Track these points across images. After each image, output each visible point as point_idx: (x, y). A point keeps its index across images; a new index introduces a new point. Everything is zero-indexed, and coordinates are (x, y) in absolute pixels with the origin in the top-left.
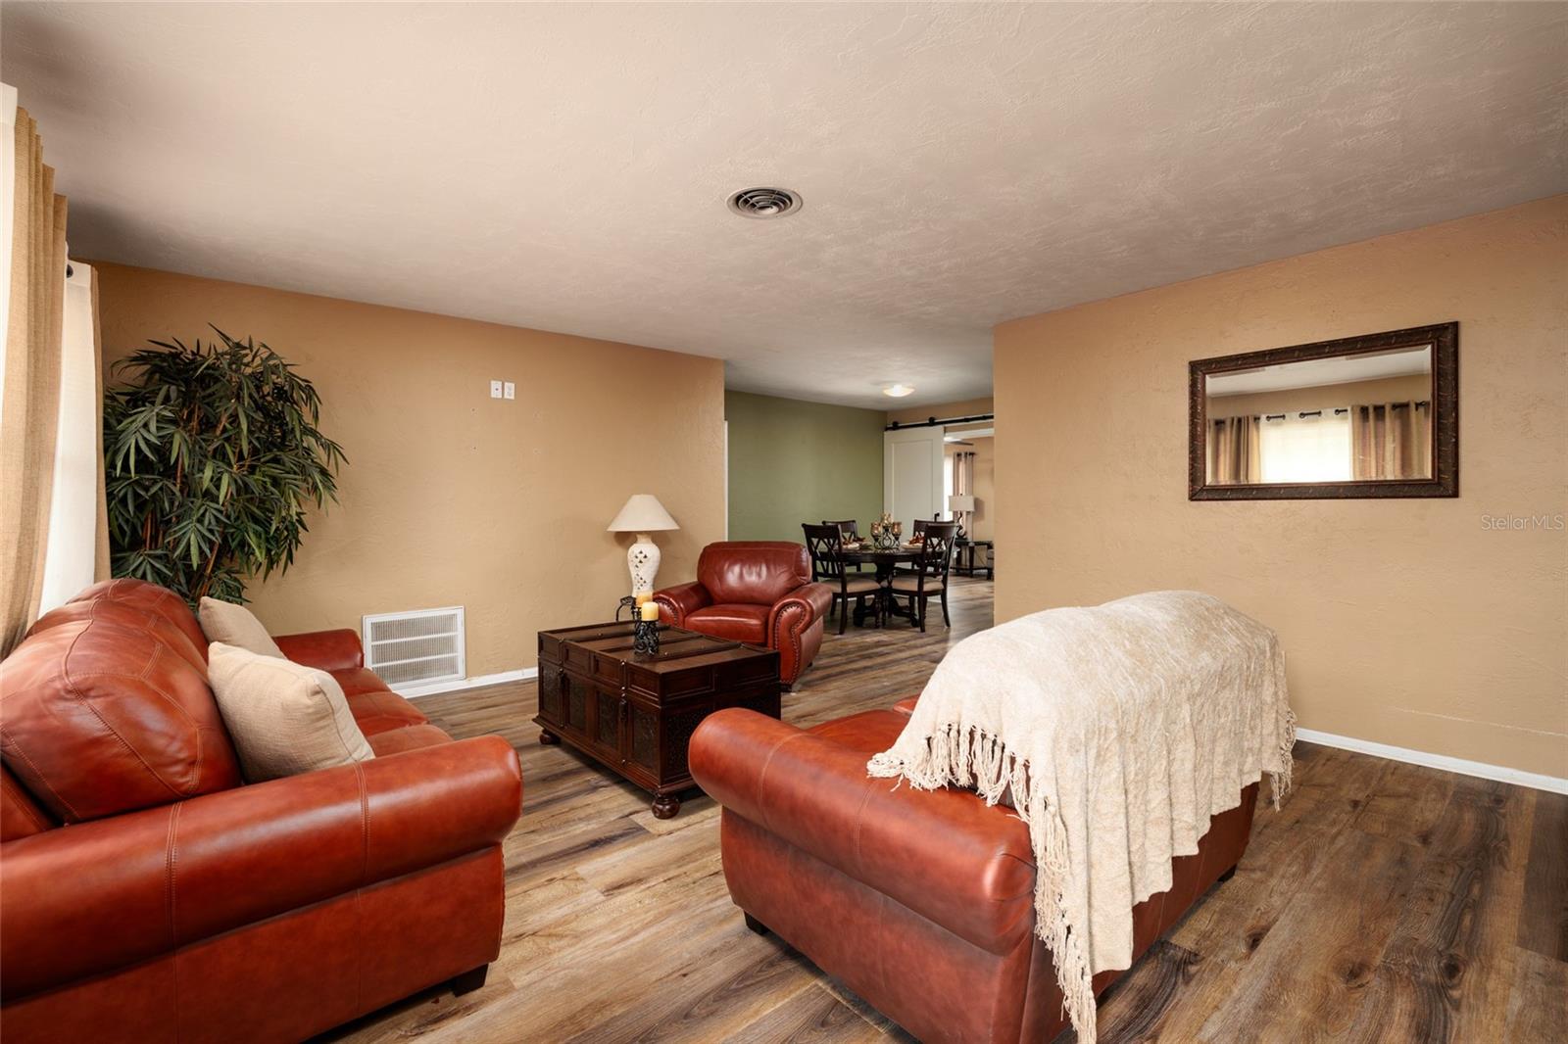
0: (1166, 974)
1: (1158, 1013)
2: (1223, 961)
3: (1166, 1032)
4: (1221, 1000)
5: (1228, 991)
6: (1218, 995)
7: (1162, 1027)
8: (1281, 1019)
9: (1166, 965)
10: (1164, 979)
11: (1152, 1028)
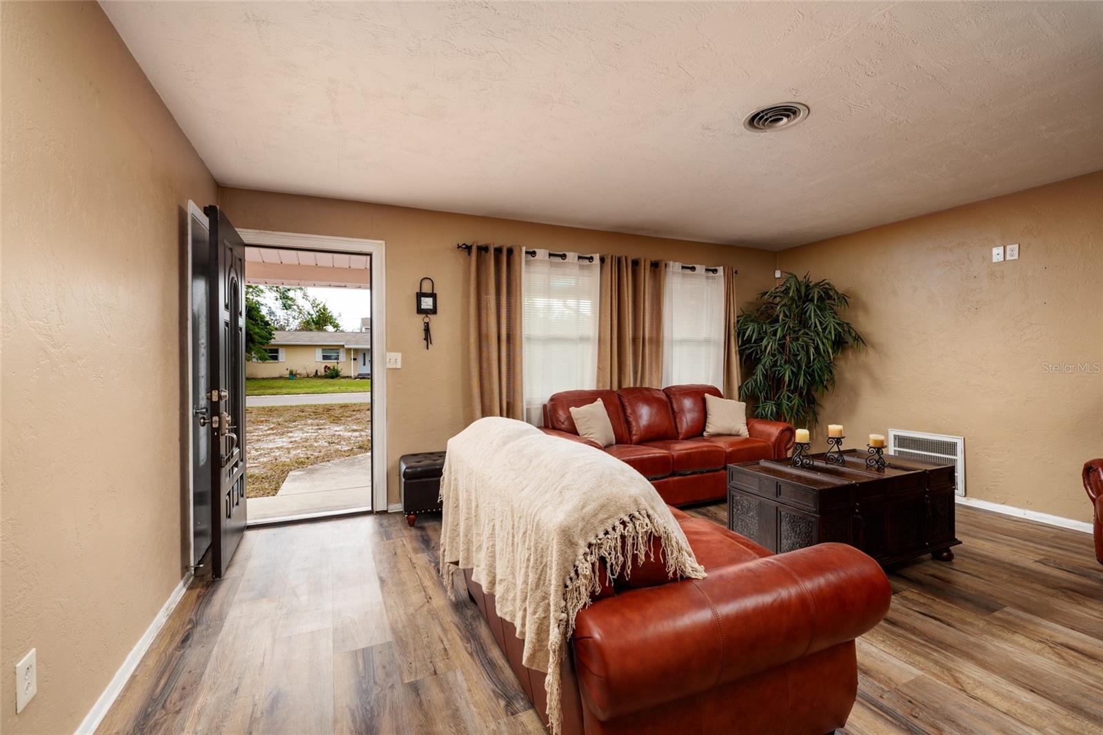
0: (506, 687)
1: (483, 665)
2: (499, 723)
3: (471, 661)
4: (473, 697)
5: (476, 704)
6: (477, 698)
7: (474, 660)
8: (444, 713)
9: (513, 693)
10: (503, 684)
11: (476, 658)
